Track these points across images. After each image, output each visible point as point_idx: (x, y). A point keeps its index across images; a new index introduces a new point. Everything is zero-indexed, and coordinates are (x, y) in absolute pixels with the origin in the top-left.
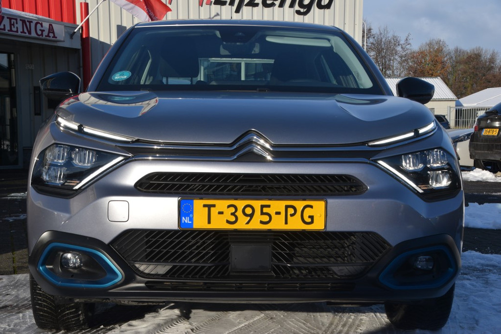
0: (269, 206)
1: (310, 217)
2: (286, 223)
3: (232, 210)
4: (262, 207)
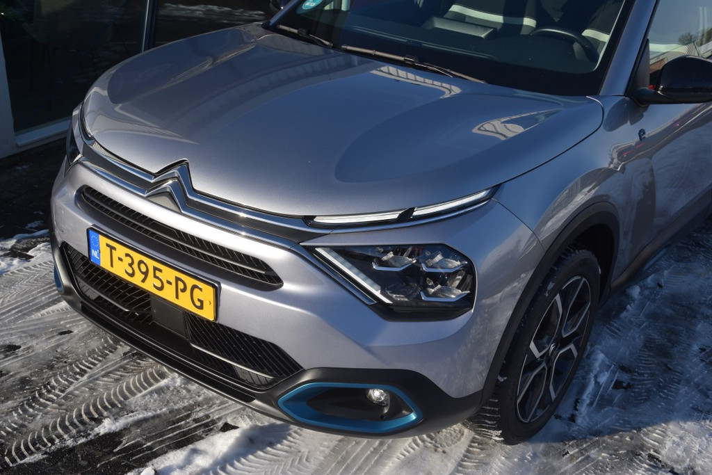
0: (161, 271)
1: (199, 300)
2: (177, 297)
3: (129, 260)
4: (155, 269)
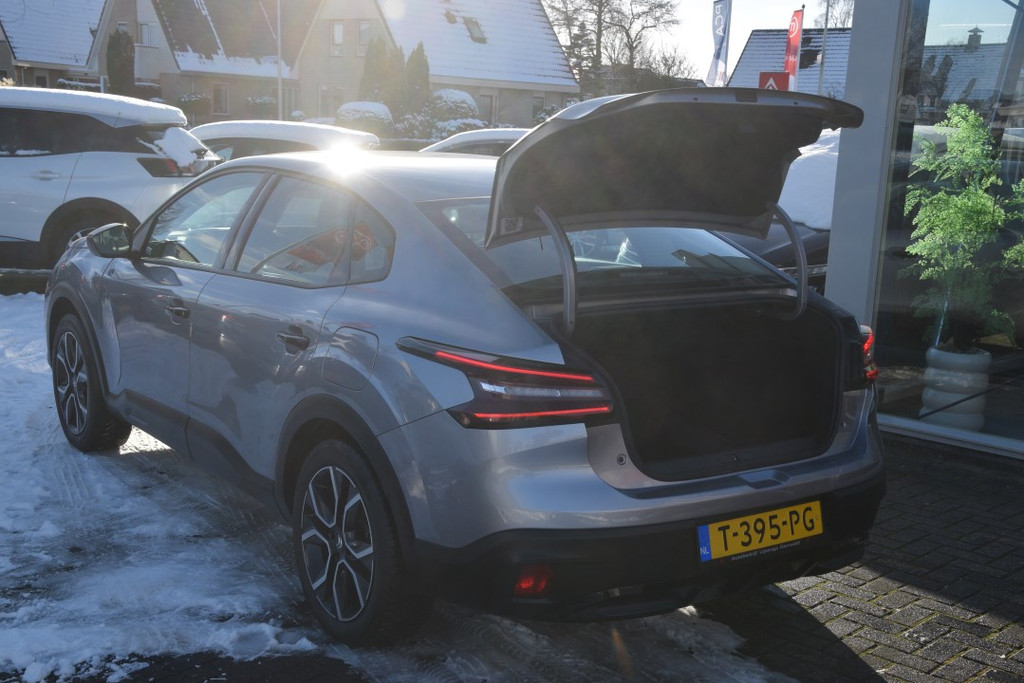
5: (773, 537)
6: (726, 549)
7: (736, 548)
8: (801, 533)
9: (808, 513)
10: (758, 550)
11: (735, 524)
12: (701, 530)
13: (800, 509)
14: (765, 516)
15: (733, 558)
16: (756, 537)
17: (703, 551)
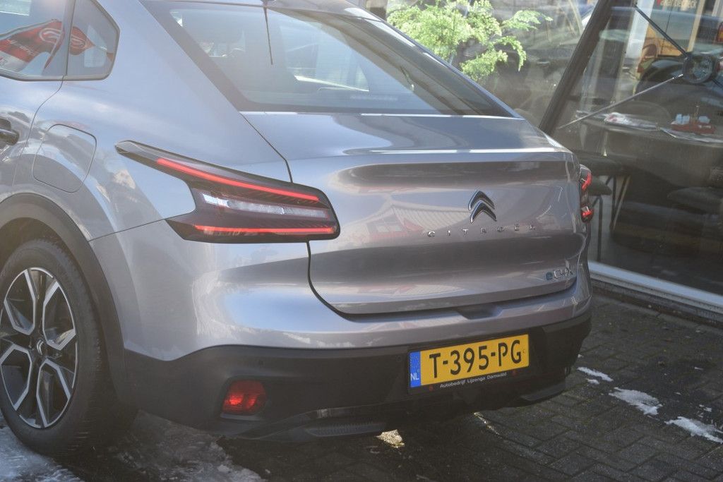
5: (482, 368)
6: (436, 376)
7: (445, 376)
8: (508, 365)
9: (516, 345)
10: (466, 379)
11: (445, 352)
12: (412, 356)
13: (509, 341)
14: (475, 346)
15: (442, 386)
16: (465, 366)
17: (413, 377)
